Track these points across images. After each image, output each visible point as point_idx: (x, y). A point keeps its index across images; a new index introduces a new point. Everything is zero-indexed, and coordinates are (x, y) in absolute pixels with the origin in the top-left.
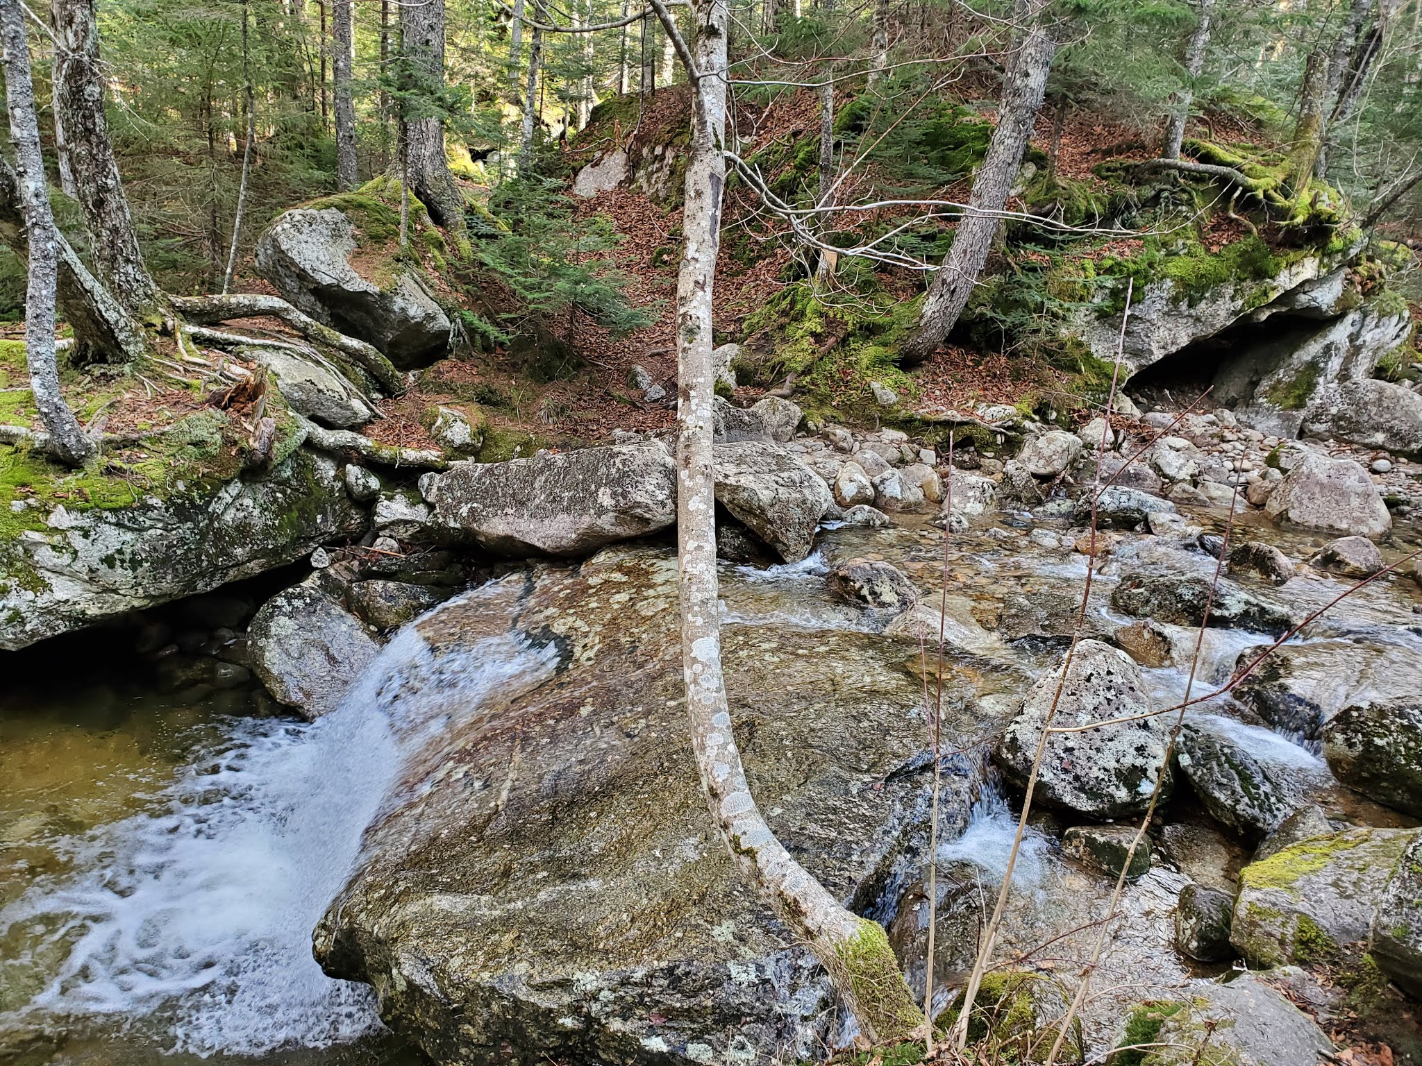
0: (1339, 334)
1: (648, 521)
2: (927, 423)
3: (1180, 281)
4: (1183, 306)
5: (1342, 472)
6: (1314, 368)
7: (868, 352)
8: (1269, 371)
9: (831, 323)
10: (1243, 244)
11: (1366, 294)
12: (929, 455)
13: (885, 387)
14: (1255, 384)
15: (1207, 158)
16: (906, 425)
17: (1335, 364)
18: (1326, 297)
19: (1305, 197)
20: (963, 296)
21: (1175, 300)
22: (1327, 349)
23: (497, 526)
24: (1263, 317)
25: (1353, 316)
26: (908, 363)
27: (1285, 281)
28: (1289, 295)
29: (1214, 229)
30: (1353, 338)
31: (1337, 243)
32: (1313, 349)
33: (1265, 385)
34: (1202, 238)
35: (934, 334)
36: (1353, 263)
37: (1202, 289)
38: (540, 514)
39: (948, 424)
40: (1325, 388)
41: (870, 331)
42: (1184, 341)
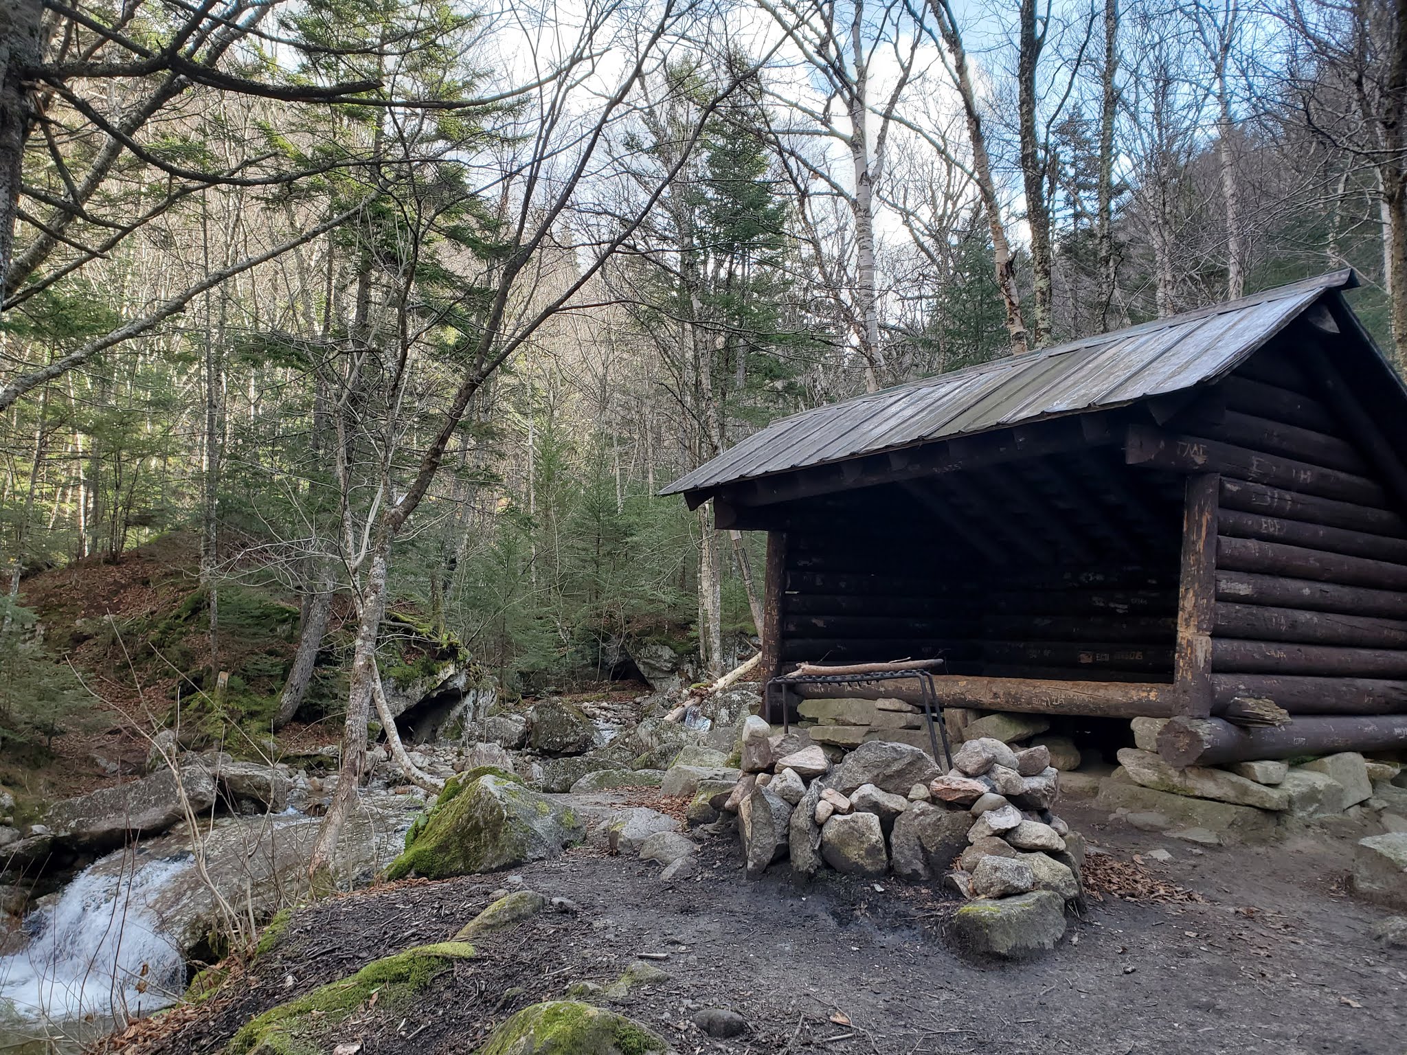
0: (469, 700)
1: (204, 802)
2: (298, 757)
3: (397, 679)
4: (400, 690)
5: (491, 749)
6: (461, 718)
7: (255, 725)
8: (441, 724)
9: (232, 713)
10: (422, 659)
11: (476, 680)
12: (302, 772)
13: (269, 741)
14: (436, 731)
15: (396, 619)
16: (286, 760)
17: (470, 715)
18: (460, 682)
19: (445, 637)
20: (302, 692)
21: (396, 688)
22: (465, 708)
23: (104, 825)
24: (435, 695)
25: (473, 692)
26: (277, 730)
27: (443, 676)
28: (445, 682)
29: (407, 653)
30: (475, 702)
31: (461, 657)
32: (459, 709)
33: (440, 730)
34: (403, 658)
35: (289, 713)
36: (468, 667)
37: (408, 682)
38: (134, 812)
39: (308, 756)
40: (469, 725)
41: (252, 715)
42: (403, 710)
